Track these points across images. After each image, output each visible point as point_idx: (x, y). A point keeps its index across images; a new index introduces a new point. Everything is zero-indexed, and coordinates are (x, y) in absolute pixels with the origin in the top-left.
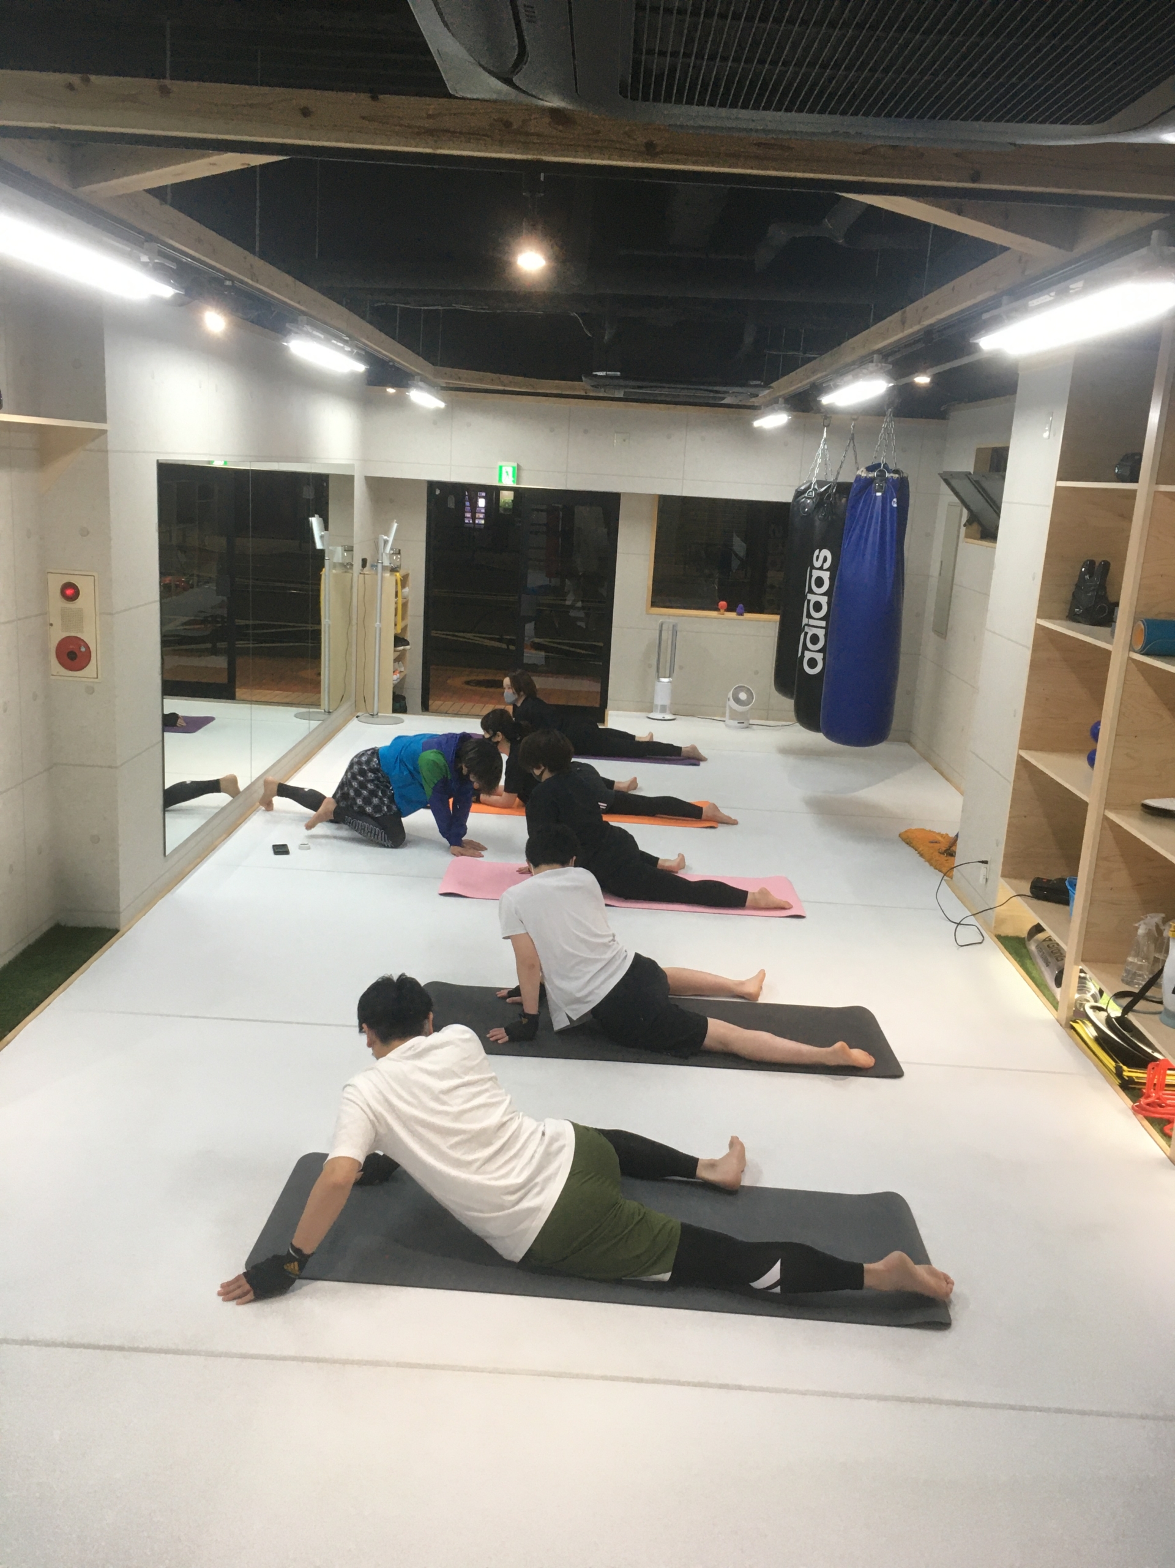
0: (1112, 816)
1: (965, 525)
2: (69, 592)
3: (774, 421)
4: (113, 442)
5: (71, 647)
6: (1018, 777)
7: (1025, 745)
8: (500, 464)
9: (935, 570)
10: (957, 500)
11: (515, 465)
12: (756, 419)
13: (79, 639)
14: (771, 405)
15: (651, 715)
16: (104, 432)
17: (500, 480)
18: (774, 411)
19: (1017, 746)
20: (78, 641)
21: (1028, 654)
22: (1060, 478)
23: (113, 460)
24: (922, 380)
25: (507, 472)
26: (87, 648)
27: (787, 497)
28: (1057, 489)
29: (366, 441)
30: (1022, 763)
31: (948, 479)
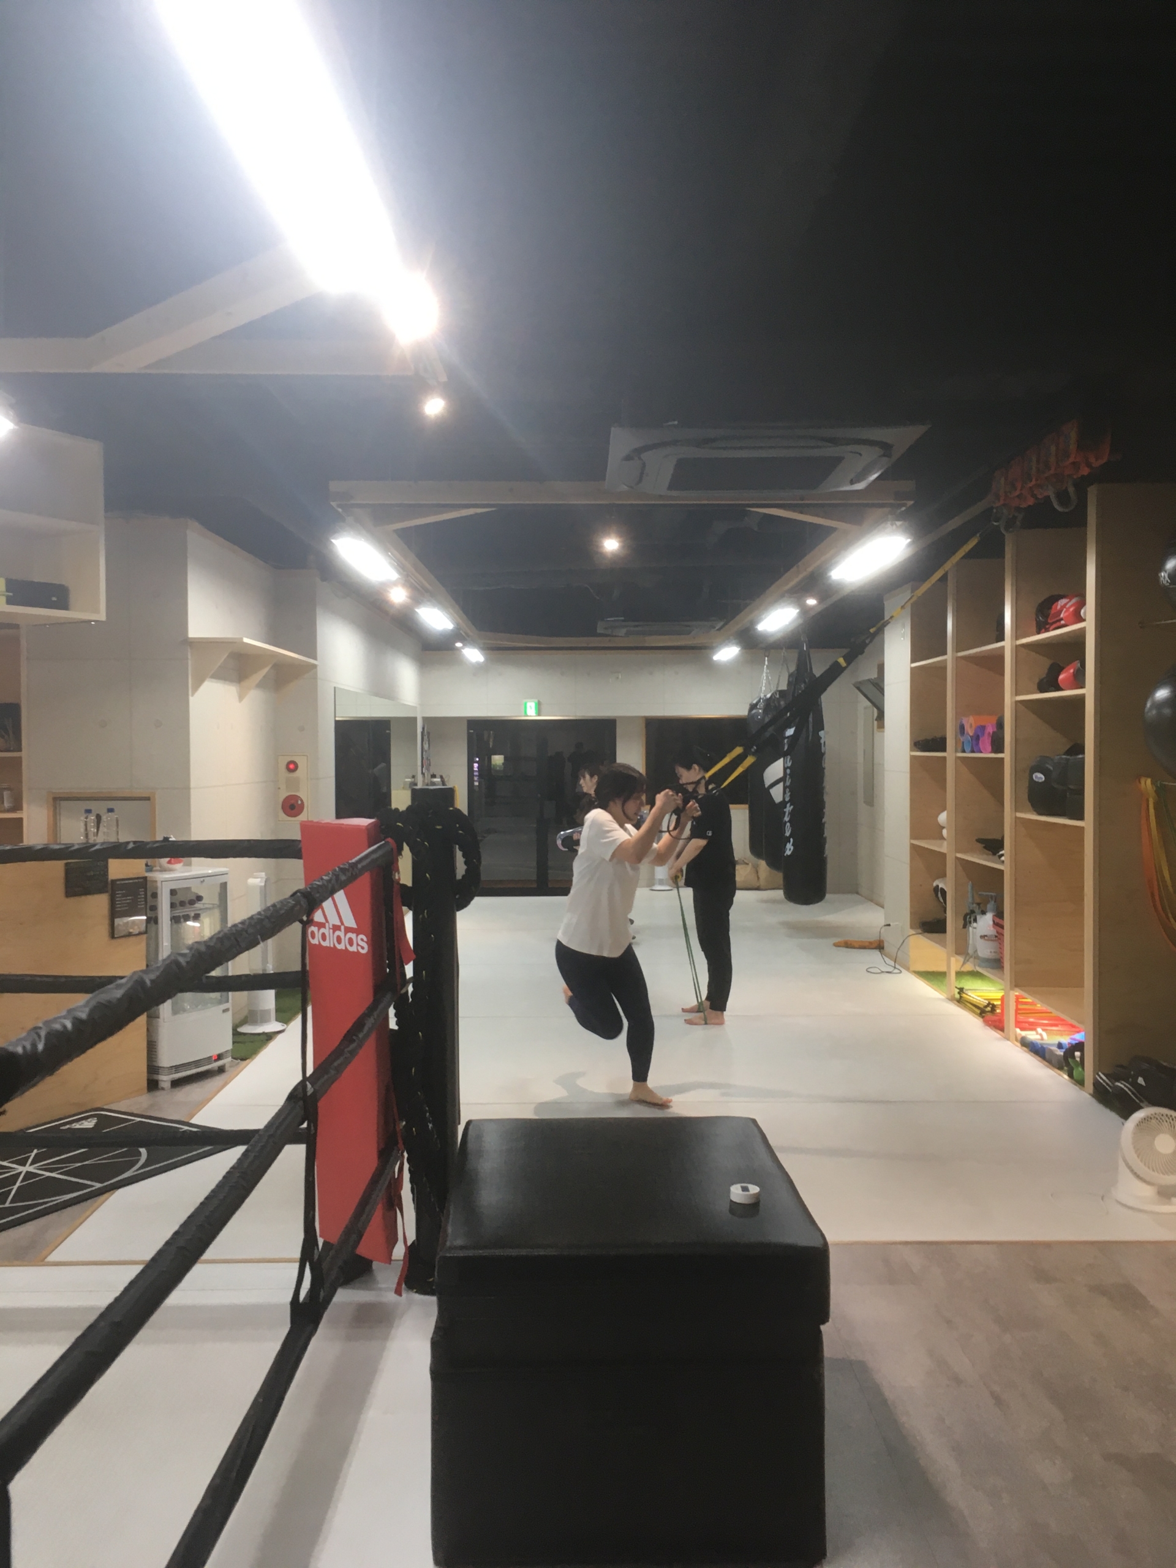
0: (959, 855)
1: (876, 720)
2: (292, 766)
3: (727, 653)
4: (319, 670)
5: (292, 802)
6: (912, 859)
7: (913, 836)
8: (525, 701)
9: (861, 759)
10: (869, 704)
11: (536, 701)
12: (714, 653)
13: (297, 796)
14: (725, 641)
15: (654, 888)
16: (314, 666)
17: (526, 712)
18: (727, 645)
19: (909, 838)
20: (296, 798)
21: (908, 776)
22: (913, 661)
23: (319, 682)
24: (811, 602)
25: (530, 706)
26: (302, 801)
27: (742, 711)
28: (912, 669)
29: (423, 691)
30: (913, 847)
31: (859, 687)
